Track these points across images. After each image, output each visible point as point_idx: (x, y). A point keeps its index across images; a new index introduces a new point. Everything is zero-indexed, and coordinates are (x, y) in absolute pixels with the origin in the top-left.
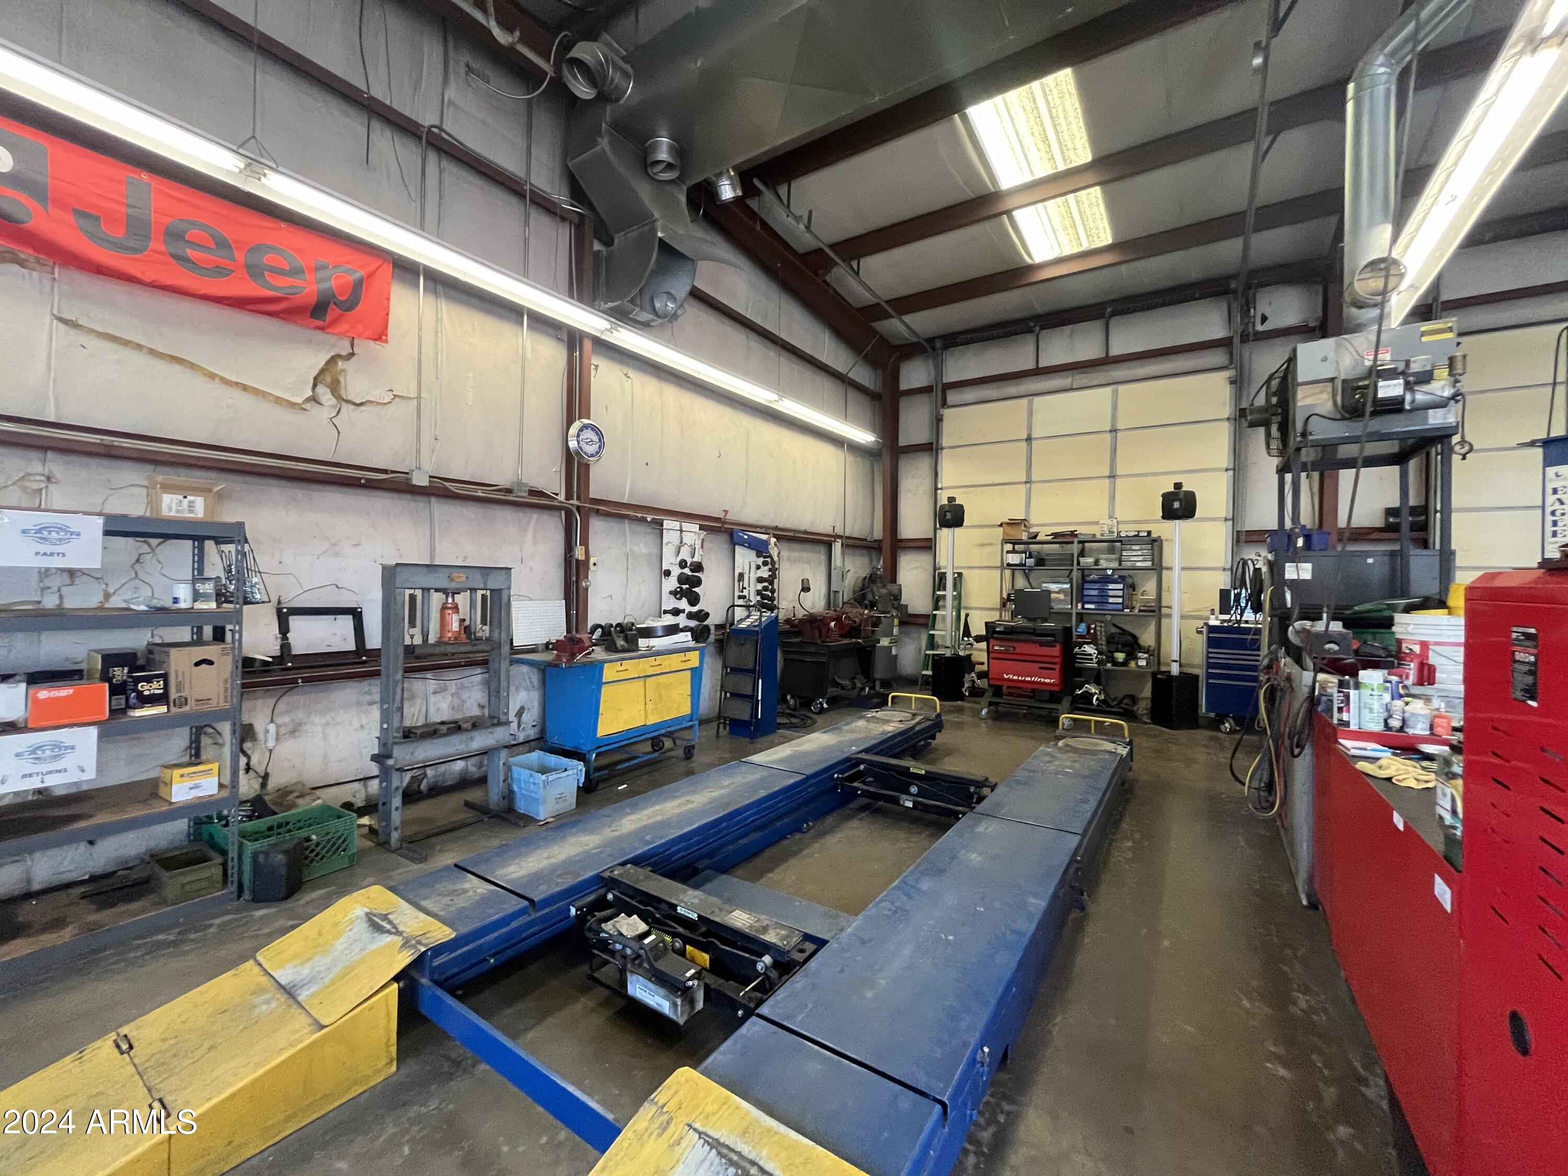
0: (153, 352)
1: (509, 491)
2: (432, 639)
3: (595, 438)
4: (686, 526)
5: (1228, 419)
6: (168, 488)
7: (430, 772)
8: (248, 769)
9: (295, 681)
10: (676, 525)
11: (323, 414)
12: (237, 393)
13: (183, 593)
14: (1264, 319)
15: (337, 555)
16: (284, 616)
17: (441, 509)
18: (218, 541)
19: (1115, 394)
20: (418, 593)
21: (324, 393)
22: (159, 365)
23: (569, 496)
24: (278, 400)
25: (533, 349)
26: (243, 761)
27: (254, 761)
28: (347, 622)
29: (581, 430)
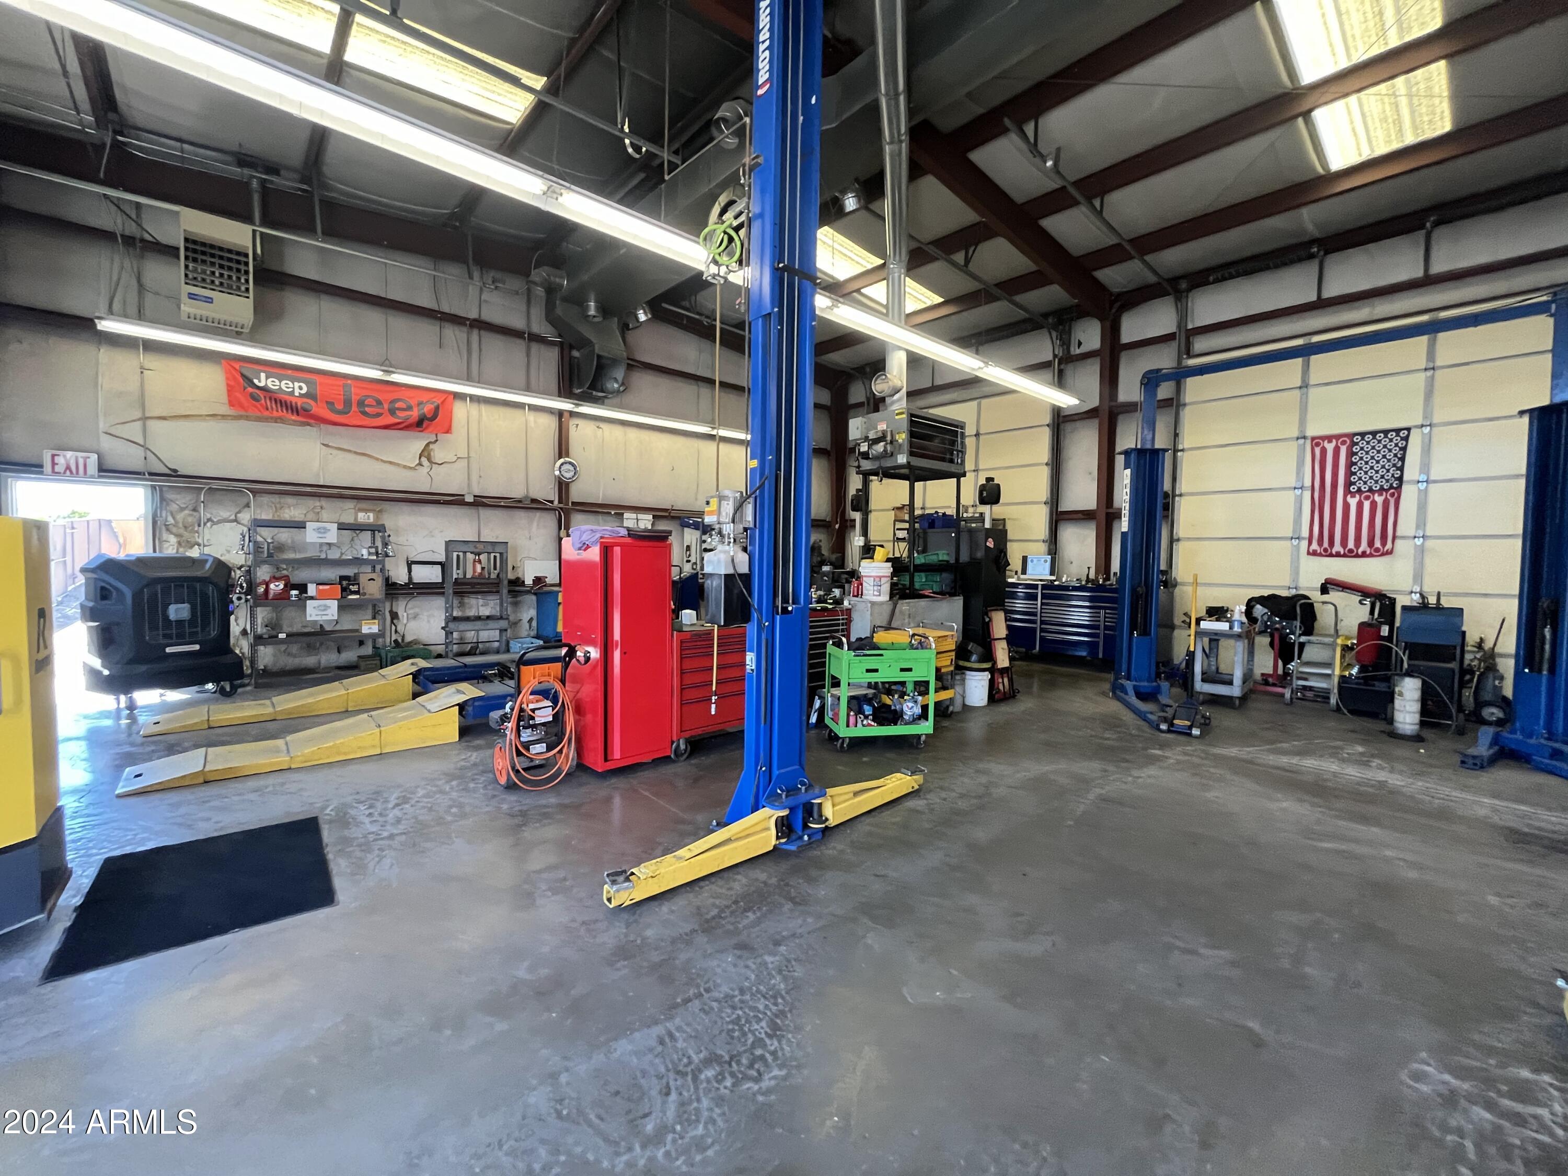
0: (356, 453)
1: (520, 501)
2: (469, 575)
3: (572, 468)
4: (640, 516)
5: (1048, 425)
6: (361, 510)
7: (480, 645)
8: (396, 631)
9: (413, 594)
10: (634, 516)
11: (424, 470)
12: (388, 466)
13: (365, 552)
14: (1080, 344)
15: (433, 536)
16: (410, 564)
17: (484, 513)
18: (379, 531)
19: (979, 405)
20: (461, 554)
21: (424, 461)
22: (358, 457)
23: (560, 502)
24: (405, 467)
25: (535, 422)
26: (393, 628)
27: (399, 629)
28: (438, 568)
29: (562, 464)
